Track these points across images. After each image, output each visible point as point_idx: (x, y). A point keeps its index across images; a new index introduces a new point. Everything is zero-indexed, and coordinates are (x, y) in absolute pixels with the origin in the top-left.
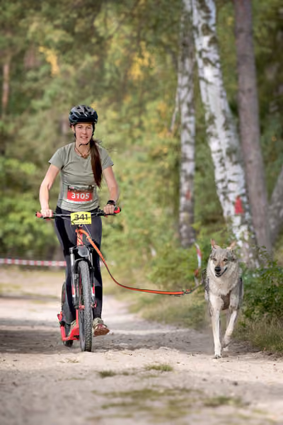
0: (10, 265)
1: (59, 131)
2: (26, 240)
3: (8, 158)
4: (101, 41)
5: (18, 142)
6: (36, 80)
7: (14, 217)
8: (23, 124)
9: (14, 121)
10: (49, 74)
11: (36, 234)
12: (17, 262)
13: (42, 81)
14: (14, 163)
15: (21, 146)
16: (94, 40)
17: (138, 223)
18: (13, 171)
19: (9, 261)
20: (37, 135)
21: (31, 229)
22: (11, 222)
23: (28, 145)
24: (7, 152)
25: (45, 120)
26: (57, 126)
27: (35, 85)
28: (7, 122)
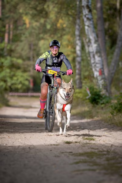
1: (30, 48)
2: (20, 86)
3: (12, 57)
4: (47, 13)
5: (16, 52)
6: (22, 30)
7: (15, 78)
8: (17, 46)
9: (14, 45)
11: (23, 85)
13: (24, 30)
14: (14, 60)
16: (44, 13)
18: (14, 62)
20: (22, 50)
21: (21, 83)
23: (20, 53)
25: (25, 44)
26: (29, 46)
27: (21, 32)
28: (12, 45)
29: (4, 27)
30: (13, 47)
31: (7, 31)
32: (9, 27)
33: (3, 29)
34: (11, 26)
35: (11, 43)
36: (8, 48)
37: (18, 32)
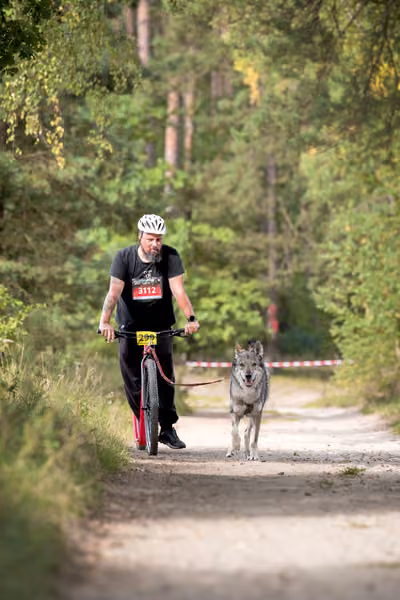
0: (205, 369)
1: (265, 183)
2: (227, 334)
3: (195, 222)
4: (329, 40)
5: (208, 199)
6: (229, 112)
7: (208, 303)
8: (214, 175)
9: (202, 171)
10: (247, 104)
11: (242, 326)
12: (214, 365)
13: (238, 113)
14: (205, 228)
15: (213, 204)
16: (318, 39)
17: (386, 303)
18: (203, 240)
19: (204, 364)
20: (232, 191)
21: (231, 318)
22: (204, 310)
23: (223, 201)
24: (194, 215)
25: (245, 166)
26: (262, 174)
27: (230, 119)
28: (192, 173)
29: (162, 102)
30: (197, 182)
31: (173, 118)
32: (181, 101)
33: (158, 113)
34: (189, 100)
35: (187, 164)
36: (179, 184)
37: (217, 120)
